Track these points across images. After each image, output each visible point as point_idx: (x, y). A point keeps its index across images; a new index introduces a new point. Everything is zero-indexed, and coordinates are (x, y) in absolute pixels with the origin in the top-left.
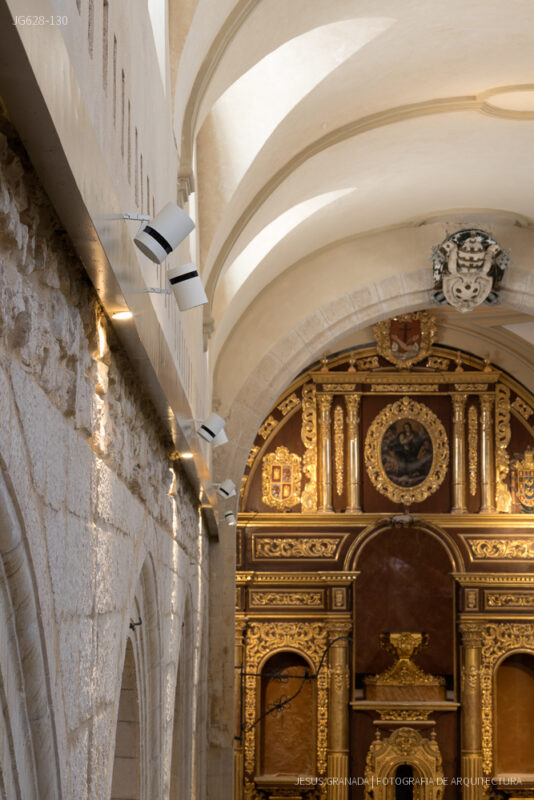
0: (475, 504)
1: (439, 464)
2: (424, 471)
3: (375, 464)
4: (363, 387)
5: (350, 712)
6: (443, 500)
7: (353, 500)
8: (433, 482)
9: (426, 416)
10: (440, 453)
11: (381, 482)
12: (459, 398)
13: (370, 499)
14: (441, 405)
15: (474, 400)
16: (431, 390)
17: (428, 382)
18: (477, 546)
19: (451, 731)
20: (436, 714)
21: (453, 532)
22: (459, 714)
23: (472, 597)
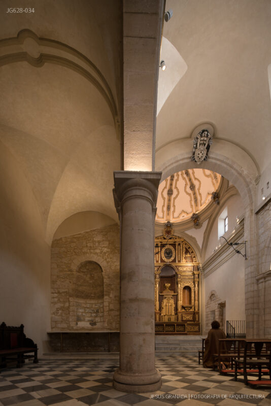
0: (179, 261)
1: (174, 255)
2: (171, 256)
3: (163, 255)
4: (161, 242)
5: (159, 295)
6: (174, 261)
7: (160, 262)
8: (172, 258)
9: (171, 248)
10: (174, 254)
11: (164, 259)
12: (177, 244)
13: (162, 261)
14: (174, 245)
15: (179, 244)
16: (172, 243)
17: (171, 241)
18: (180, 268)
19: (176, 298)
20: (173, 295)
21: (176, 266)
22: (177, 295)
23: (179, 276)
